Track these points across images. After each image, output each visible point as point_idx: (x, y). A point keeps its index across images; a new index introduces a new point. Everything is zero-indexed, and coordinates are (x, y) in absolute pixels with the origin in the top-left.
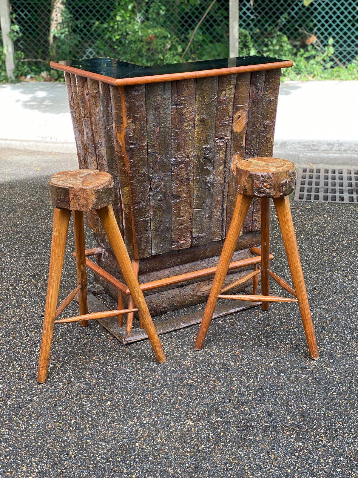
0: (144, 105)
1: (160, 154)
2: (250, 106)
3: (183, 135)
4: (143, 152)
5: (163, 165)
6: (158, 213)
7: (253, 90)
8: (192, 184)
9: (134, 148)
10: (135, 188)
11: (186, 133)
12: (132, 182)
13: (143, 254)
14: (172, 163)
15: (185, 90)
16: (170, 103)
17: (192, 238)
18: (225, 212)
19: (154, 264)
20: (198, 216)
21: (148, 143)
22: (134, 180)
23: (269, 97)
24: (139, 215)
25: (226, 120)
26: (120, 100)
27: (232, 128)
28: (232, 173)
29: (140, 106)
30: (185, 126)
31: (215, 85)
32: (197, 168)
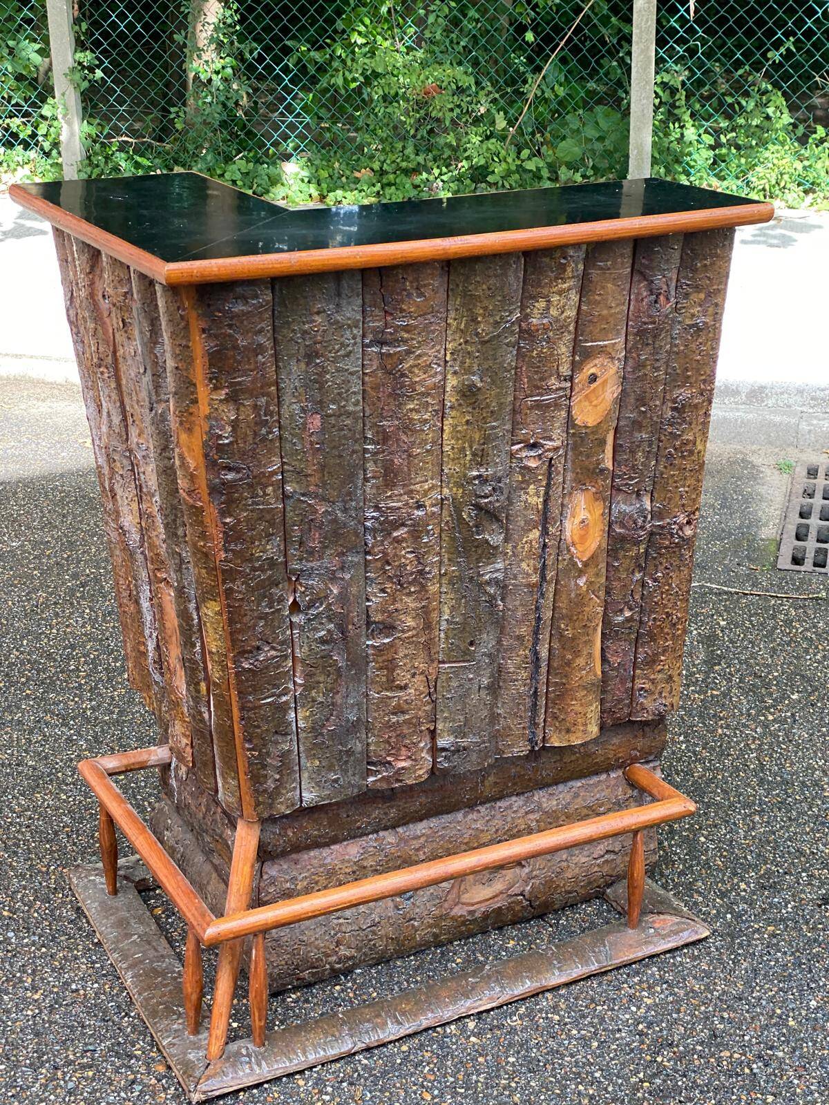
0: (268, 344)
1: (324, 499)
2: (630, 345)
3: (404, 437)
4: (265, 494)
5: (335, 533)
6: (321, 679)
7: (638, 294)
8: (433, 588)
9: (235, 481)
10: (240, 606)
11: (414, 431)
12: (231, 589)
13: (271, 806)
14: (368, 524)
15: (409, 295)
16: (359, 340)
17: (435, 750)
18: (544, 669)
19: (313, 830)
20: (454, 684)
21: (283, 464)
22: (238, 583)
23: (693, 315)
24: (256, 689)
25: (549, 390)
26: (187, 327)
27: (569, 412)
28: (569, 551)
29: (255, 350)
30: (411, 410)
31: (512, 279)
32: (453, 539)
